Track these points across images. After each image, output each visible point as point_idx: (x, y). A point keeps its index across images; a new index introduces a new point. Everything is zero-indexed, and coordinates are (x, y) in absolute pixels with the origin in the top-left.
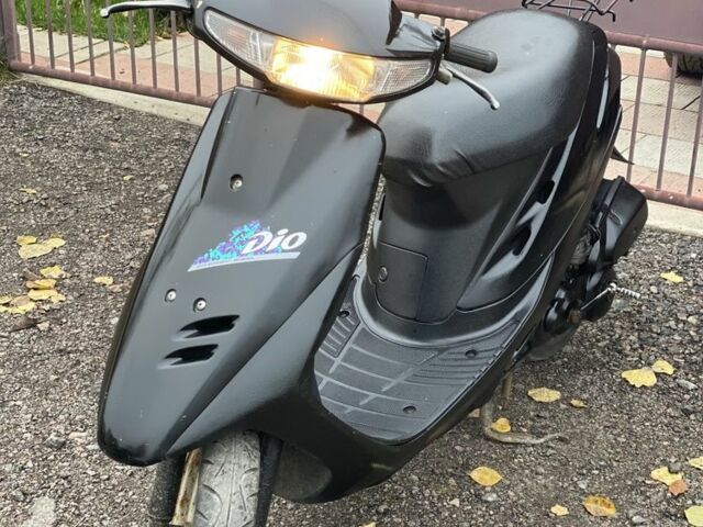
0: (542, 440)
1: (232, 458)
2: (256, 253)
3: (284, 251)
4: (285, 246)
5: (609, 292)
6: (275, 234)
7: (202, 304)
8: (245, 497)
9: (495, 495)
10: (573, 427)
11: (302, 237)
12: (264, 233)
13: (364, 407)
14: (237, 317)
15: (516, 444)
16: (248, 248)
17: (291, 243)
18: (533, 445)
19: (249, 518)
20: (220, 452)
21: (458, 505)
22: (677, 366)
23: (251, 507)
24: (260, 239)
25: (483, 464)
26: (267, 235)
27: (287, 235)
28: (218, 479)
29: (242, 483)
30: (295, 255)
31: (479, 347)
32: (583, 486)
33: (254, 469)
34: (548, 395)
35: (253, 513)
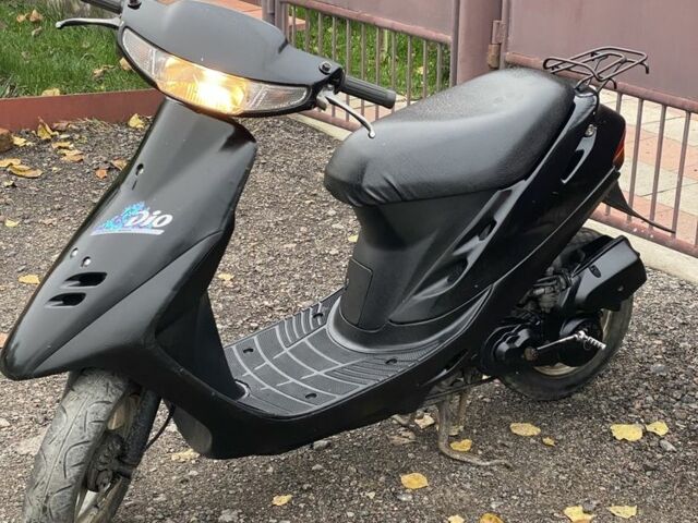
0: (488, 463)
1: (90, 390)
2: (134, 227)
3: (153, 228)
4: (155, 225)
5: (575, 338)
6: (151, 212)
7: (88, 262)
8: (88, 421)
9: (410, 497)
10: (528, 459)
11: (169, 218)
12: (143, 212)
13: (281, 389)
14: (105, 274)
15: (463, 462)
16: (130, 223)
17: (159, 223)
18: (478, 466)
19: (86, 438)
20: (85, 383)
21: (372, 497)
22: (673, 429)
23: (92, 430)
24: (141, 216)
25: (421, 471)
26: (146, 213)
27: (159, 215)
28: (72, 403)
29: (89, 410)
30: (160, 232)
31: (400, 357)
32: (493, 506)
33: (108, 403)
34: (526, 430)
35: (92, 435)
